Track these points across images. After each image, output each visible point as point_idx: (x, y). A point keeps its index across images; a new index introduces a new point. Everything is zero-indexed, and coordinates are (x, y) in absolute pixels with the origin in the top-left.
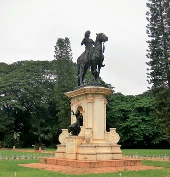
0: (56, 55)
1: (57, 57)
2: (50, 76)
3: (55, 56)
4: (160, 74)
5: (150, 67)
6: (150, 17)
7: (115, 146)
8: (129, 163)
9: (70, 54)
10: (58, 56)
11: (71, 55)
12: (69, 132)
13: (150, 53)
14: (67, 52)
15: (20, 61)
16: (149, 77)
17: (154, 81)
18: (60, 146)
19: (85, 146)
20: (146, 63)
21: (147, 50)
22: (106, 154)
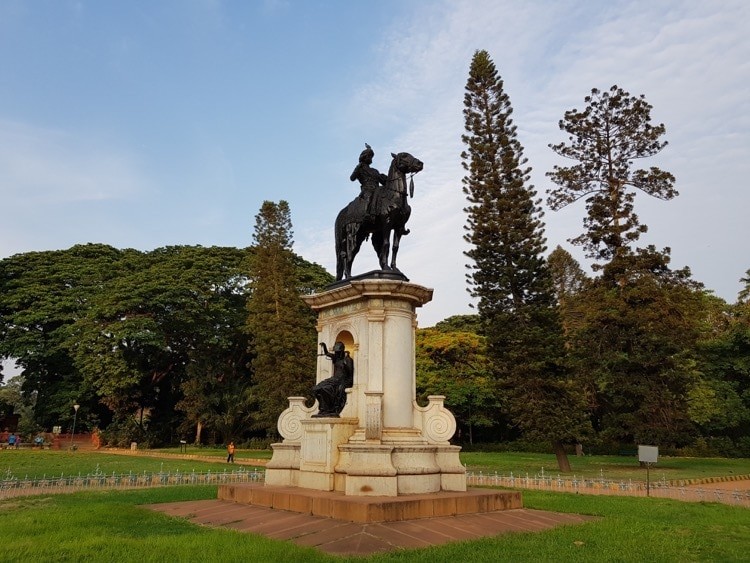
0: (256, 234)
1: (258, 237)
2: (238, 280)
3: (254, 235)
4: (496, 279)
5: (473, 262)
6: (469, 161)
7: (446, 450)
8: (492, 501)
9: (288, 234)
10: (263, 235)
11: (291, 236)
12: (309, 404)
13: (472, 233)
14: (282, 229)
15: (173, 245)
16: (470, 283)
17: (481, 292)
18: (282, 447)
19: (366, 450)
20: (464, 253)
21: (465, 227)
22: (423, 474)
